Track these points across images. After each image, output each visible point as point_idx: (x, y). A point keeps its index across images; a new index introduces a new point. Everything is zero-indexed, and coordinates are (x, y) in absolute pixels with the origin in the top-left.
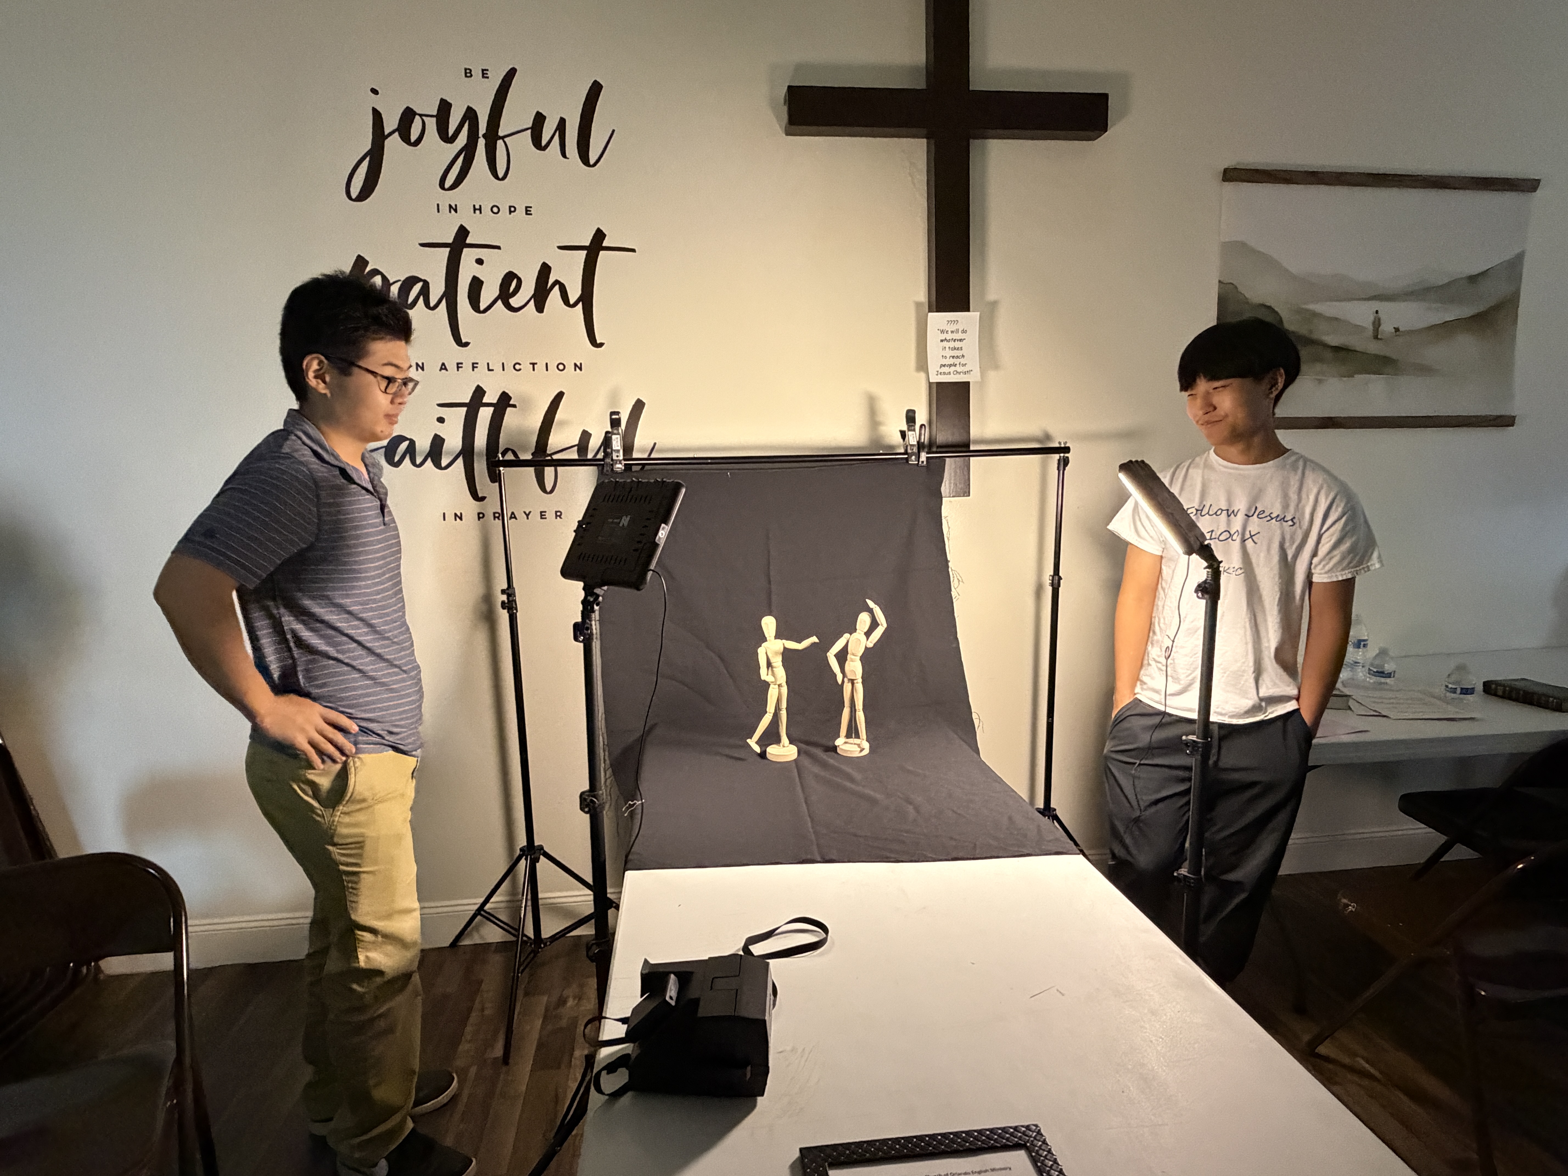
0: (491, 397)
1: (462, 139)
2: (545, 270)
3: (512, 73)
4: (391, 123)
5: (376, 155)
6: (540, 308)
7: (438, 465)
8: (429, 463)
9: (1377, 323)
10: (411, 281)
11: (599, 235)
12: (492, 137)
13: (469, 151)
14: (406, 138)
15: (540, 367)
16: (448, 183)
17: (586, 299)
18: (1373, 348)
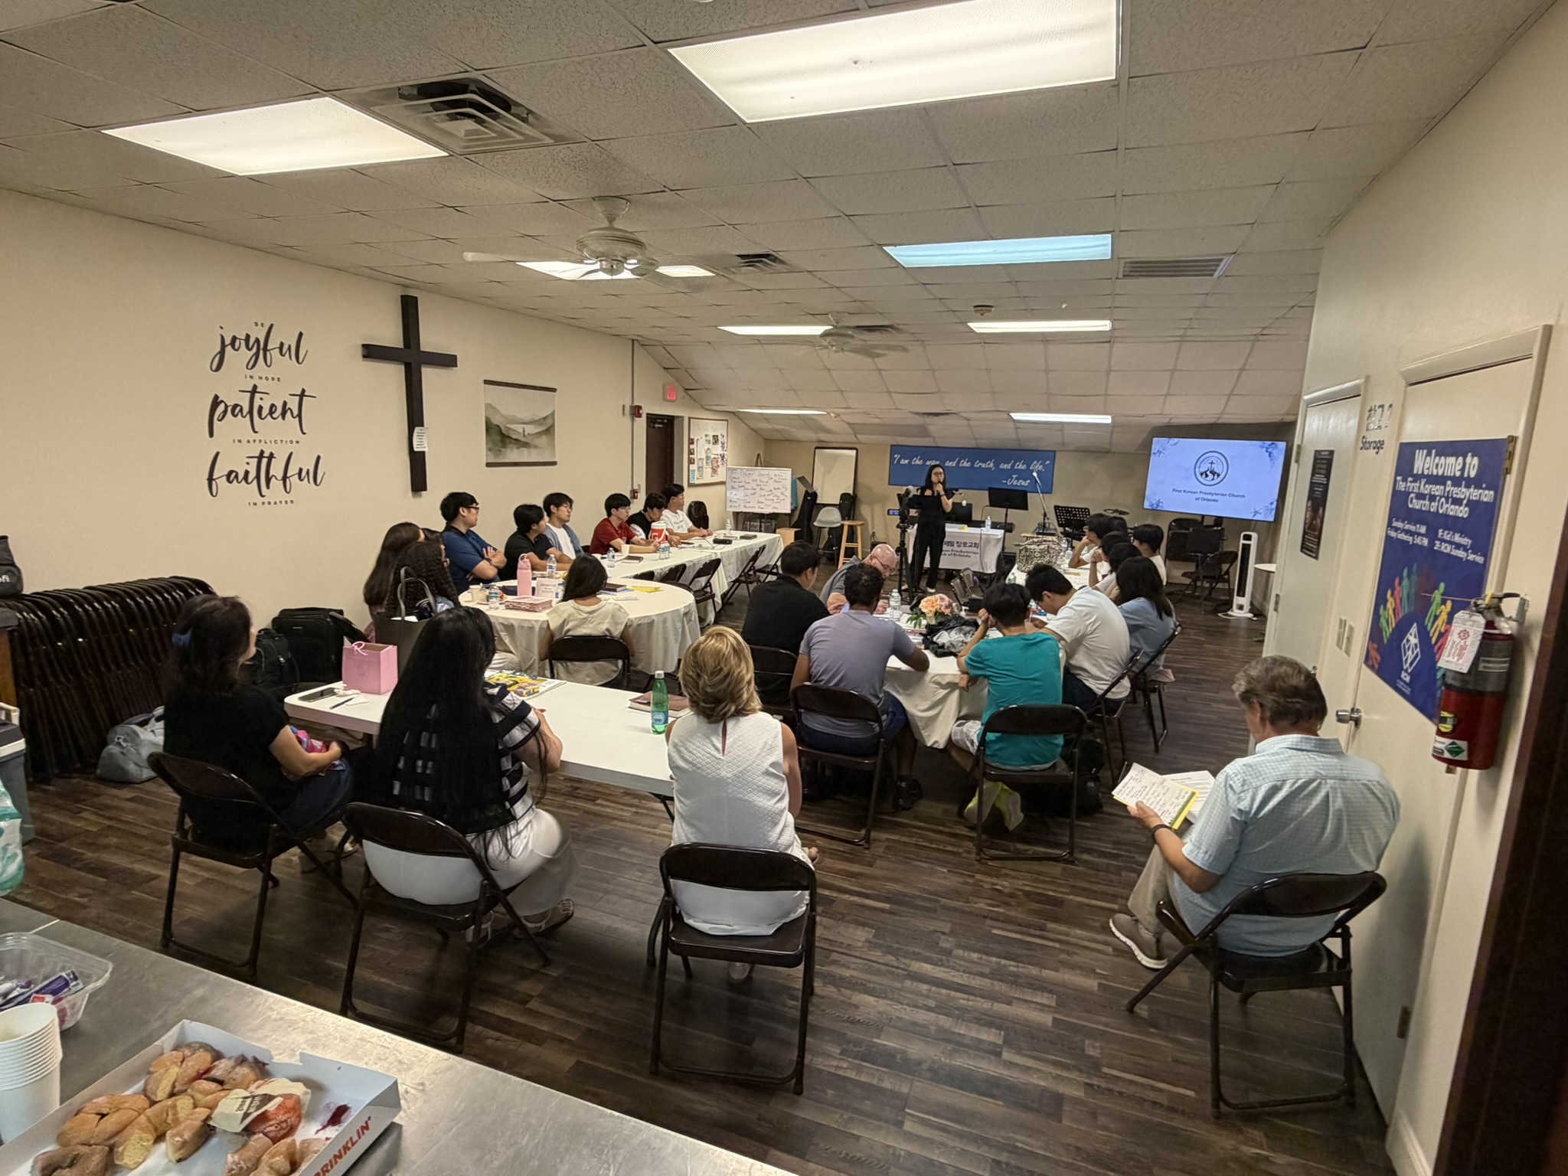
0: (266, 454)
1: (254, 350)
2: (285, 403)
3: (272, 326)
4: (228, 341)
5: (222, 353)
6: (284, 418)
7: (247, 483)
8: (243, 482)
9: (524, 431)
10: (236, 406)
11: (303, 391)
12: (265, 350)
13: (257, 355)
14: (233, 347)
15: (284, 442)
16: (250, 367)
17: (300, 415)
18: (523, 439)
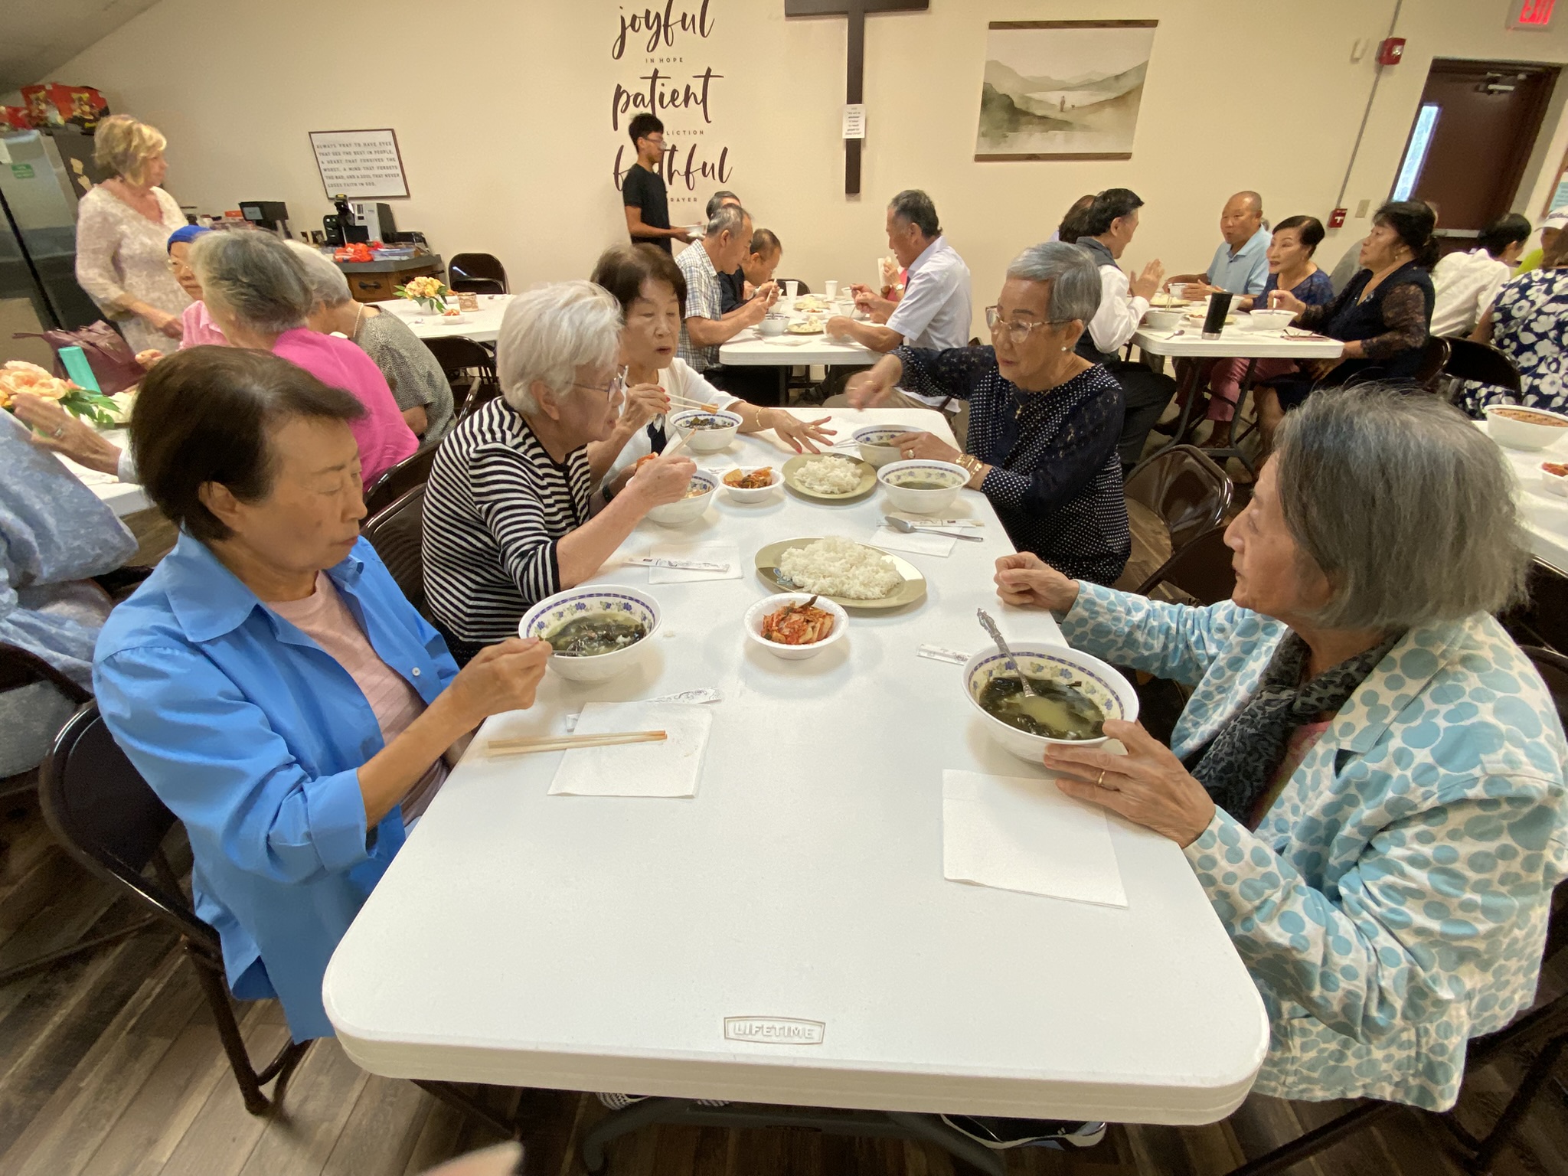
1: (655, 28)
2: (688, 88)
4: (628, 22)
5: (623, 37)
6: (686, 106)
9: (1063, 103)
10: (637, 95)
11: (709, 70)
12: (666, 26)
13: (658, 33)
15: (687, 133)
16: (650, 49)
17: (704, 101)
18: (1060, 116)
